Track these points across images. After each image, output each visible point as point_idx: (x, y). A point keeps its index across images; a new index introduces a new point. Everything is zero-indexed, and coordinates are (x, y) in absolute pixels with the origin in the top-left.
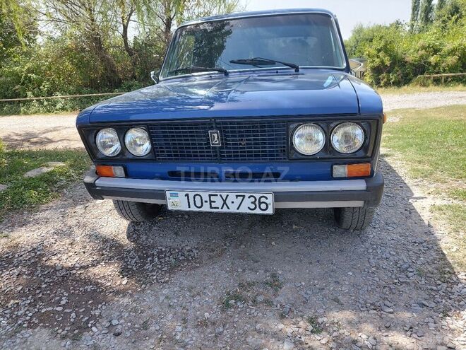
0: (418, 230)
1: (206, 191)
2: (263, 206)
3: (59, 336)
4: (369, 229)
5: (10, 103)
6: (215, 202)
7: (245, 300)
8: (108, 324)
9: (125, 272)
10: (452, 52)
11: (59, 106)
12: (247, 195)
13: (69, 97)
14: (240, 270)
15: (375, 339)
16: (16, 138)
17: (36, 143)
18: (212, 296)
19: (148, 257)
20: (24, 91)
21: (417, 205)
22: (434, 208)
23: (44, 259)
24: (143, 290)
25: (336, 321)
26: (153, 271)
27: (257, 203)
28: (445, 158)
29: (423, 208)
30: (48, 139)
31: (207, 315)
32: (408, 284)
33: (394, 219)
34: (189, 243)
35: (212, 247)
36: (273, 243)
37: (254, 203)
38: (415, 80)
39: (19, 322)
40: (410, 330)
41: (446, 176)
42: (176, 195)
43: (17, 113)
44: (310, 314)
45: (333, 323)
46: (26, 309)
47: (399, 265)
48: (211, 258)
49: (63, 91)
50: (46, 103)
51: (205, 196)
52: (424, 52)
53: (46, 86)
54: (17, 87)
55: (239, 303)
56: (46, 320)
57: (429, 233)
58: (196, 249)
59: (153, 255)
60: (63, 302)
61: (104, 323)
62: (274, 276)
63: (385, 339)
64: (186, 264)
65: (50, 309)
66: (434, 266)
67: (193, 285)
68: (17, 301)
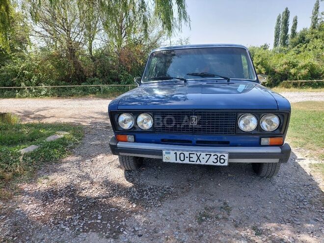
0: (304, 177)
1: (187, 151)
2: (222, 161)
3: (104, 237)
4: (275, 177)
5: (9, 90)
6: (192, 158)
7: (211, 217)
8: (133, 230)
9: (132, 200)
10: (304, 67)
11: (43, 93)
12: (213, 154)
13: (50, 87)
14: (203, 200)
15: (293, 238)
16: (18, 114)
17: (34, 118)
18: (190, 214)
19: (143, 191)
20: (19, 82)
21: (300, 163)
22: (311, 165)
23: (78, 192)
24: (147, 211)
25: (268, 228)
26: (149, 200)
27: (218, 159)
28: (312, 135)
29: (305, 165)
30: (42, 116)
31: (190, 225)
32: (305, 209)
33: (289, 172)
34: (166, 184)
35: (182, 186)
36: (219, 184)
37: (216, 159)
38: (281, 84)
39: (77, 229)
40: (312, 233)
41: (313, 146)
42: (169, 153)
43: (14, 97)
44: (253, 224)
45: (267, 230)
46: (78, 221)
47: (297, 198)
48: (182, 192)
49: (47, 83)
50: (34, 91)
51: (187, 154)
52: (286, 66)
53: (35, 79)
54: (14, 79)
55: (208, 219)
56: (93, 227)
57: (311, 180)
58: (172, 187)
59: (146, 190)
60: (100, 218)
61: (130, 229)
62: (225, 203)
63: (299, 238)
64: (169, 196)
65: (93, 221)
66: (318, 198)
67: (177, 208)
68: (71, 217)
